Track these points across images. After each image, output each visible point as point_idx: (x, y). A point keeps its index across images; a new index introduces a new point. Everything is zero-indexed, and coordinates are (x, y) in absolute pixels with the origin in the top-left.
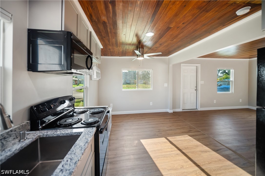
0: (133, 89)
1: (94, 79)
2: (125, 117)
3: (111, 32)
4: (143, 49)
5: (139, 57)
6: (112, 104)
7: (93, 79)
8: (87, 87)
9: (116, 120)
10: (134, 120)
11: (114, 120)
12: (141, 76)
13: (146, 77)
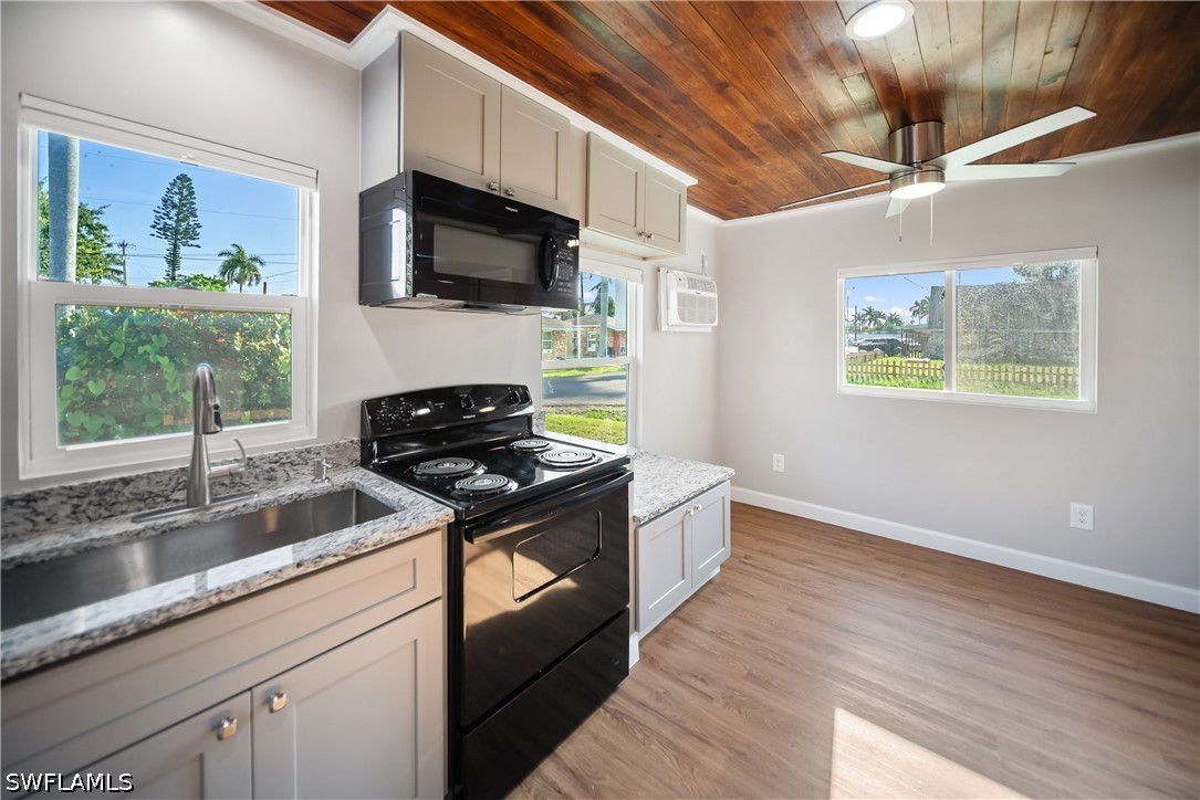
0: (915, 392)
1: (671, 329)
2: (845, 547)
3: (659, 105)
4: (939, 120)
5: (905, 184)
6: (782, 457)
7: (664, 328)
8: (635, 360)
9: (779, 543)
10: (888, 582)
11: (772, 541)
12: (985, 308)
13: (1028, 314)
